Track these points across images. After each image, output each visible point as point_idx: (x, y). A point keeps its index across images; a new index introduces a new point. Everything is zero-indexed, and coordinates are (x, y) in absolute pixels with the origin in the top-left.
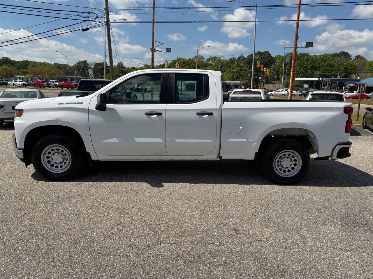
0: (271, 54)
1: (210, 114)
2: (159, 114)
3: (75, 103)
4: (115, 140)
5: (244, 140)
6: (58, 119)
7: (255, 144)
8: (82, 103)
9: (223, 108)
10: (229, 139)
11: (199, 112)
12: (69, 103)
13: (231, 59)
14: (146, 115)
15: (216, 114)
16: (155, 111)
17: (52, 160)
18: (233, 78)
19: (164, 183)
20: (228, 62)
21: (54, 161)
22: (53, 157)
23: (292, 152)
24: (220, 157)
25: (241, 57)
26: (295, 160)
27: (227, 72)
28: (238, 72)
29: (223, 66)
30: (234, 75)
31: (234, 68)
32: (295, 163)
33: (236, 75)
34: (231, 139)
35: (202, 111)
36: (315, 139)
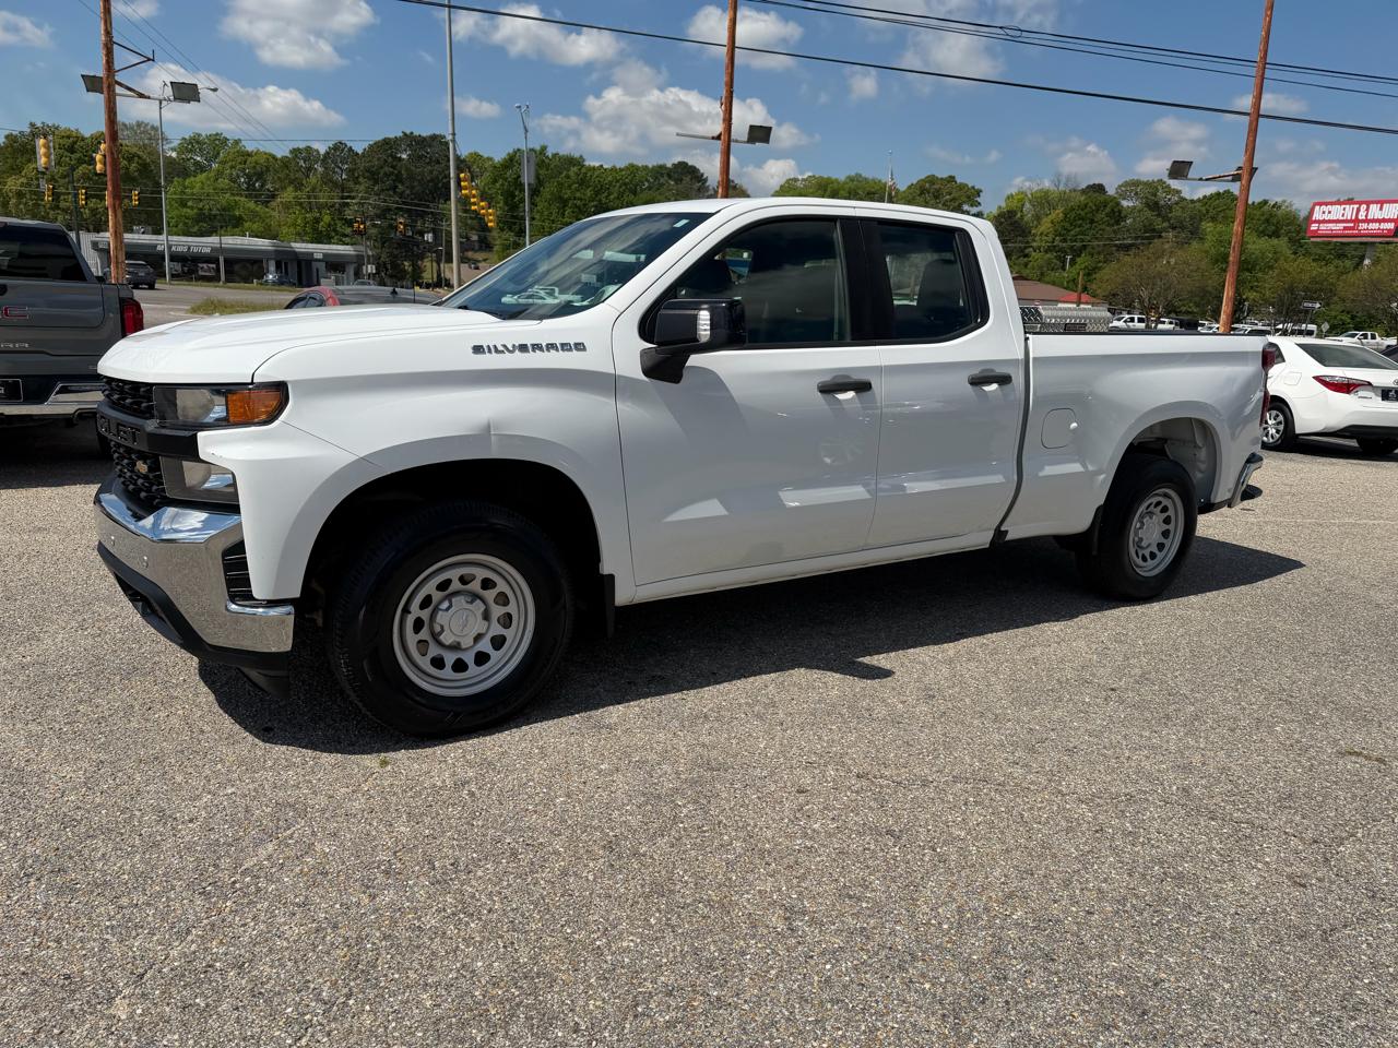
1: (1004, 380)
2: (862, 387)
3: (551, 346)
4: (712, 508)
5: (1076, 467)
6: (488, 428)
7: (1102, 477)
8: (580, 347)
9: (1034, 359)
10: (1042, 469)
11: (976, 371)
12: (523, 348)
13: (296, 151)
14: (821, 391)
15: (1018, 379)
16: (848, 377)
17: (435, 636)
18: (315, 230)
19: (866, 660)
20: (285, 163)
21: (447, 638)
22: (441, 618)
23: (1166, 495)
24: (999, 533)
25: (339, 147)
26: (1167, 521)
27: (287, 206)
28: (332, 206)
29: (260, 176)
30: (317, 220)
31: (313, 190)
32: (1166, 527)
33: (327, 219)
34: (1047, 468)
35: (983, 371)
36: (1204, 449)
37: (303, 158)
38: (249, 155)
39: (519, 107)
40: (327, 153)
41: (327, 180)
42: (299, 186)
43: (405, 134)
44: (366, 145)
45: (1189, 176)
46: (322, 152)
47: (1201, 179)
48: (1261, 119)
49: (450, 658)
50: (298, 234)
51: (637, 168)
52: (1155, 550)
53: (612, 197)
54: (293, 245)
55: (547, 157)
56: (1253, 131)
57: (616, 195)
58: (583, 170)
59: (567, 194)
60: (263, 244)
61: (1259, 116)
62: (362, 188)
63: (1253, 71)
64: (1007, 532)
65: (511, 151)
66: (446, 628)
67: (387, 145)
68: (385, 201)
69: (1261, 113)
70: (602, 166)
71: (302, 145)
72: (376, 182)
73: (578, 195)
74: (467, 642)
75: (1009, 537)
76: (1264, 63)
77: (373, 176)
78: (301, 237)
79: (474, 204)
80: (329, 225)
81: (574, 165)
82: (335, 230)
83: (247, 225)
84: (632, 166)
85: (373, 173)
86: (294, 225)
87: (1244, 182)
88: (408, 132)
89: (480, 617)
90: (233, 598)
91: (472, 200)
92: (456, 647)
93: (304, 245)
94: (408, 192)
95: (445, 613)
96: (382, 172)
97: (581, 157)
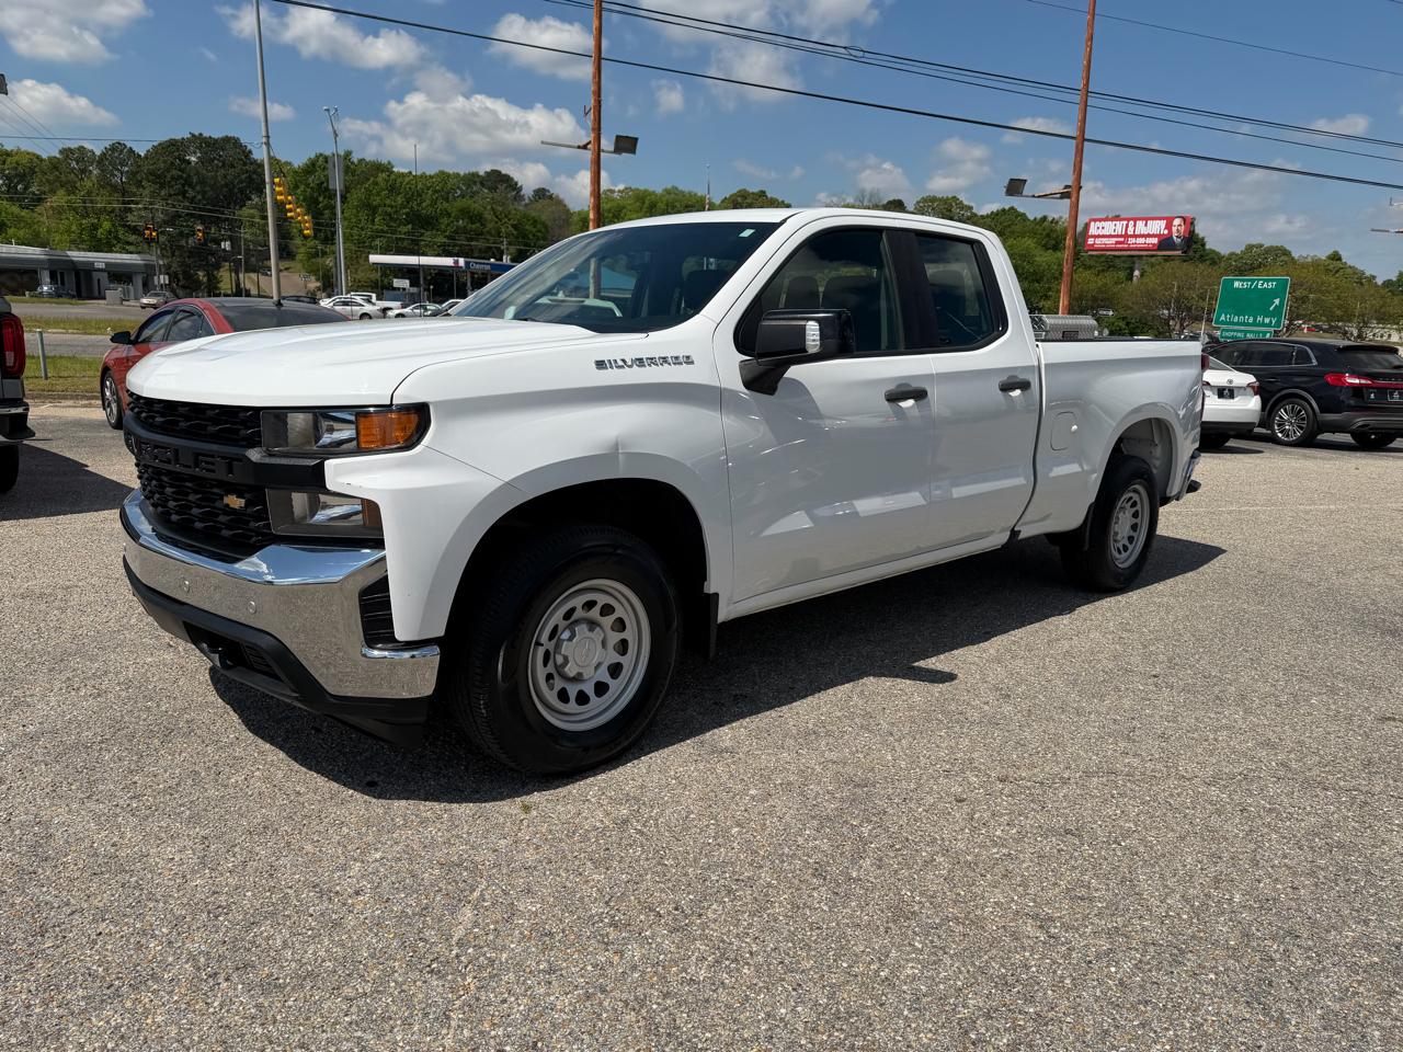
0: (250, 152)
1: (1025, 386)
2: (919, 395)
3: (664, 360)
4: (801, 520)
5: (1075, 468)
6: (616, 446)
9: (1045, 365)
10: (1051, 470)
11: (1002, 378)
12: (640, 362)
13: (67, 152)
14: (888, 400)
15: (1034, 385)
16: (909, 385)
17: (559, 669)
18: (93, 237)
19: (921, 664)
20: (54, 164)
21: (571, 670)
22: (566, 648)
23: (1135, 491)
24: (1014, 533)
25: (117, 148)
26: (1135, 515)
27: (59, 211)
28: (113, 211)
29: (22, 177)
30: (95, 227)
31: (89, 193)
32: (1135, 521)
33: (106, 225)
34: (1055, 469)
35: (1009, 378)
36: (1160, 447)
37: (75, 159)
38: (8, 154)
39: (328, 110)
40: (103, 154)
41: (104, 183)
42: (72, 190)
43: (193, 135)
44: (149, 146)
45: (1024, 193)
46: (98, 153)
47: (1034, 196)
48: (1086, 143)
49: (572, 691)
50: (72, 242)
51: (449, 175)
52: (1127, 543)
53: (424, 204)
54: (69, 253)
55: (353, 163)
56: (1080, 152)
57: (428, 202)
58: (393, 177)
59: (376, 201)
60: (33, 252)
61: (1085, 140)
62: (147, 192)
63: (1078, 99)
64: (1020, 532)
65: (313, 156)
66: (570, 658)
67: (172, 148)
68: (174, 206)
69: (1086, 137)
70: (410, 173)
71: (73, 145)
72: (162, 186)
73: (388, 202)
74: (588, 673)
75: (1021, 536)
76: (1087, 92)
77: (158, 179)
78: (76, 244)
79: (290, 211)
80: (110, 232)
81: (383, 171)
82: (116, 238)
83: (11, 231)
84: (442, 173)
85: (159, 177)
86: (68, 231)
87: (1073, 199)
88: (197, 134)
89: (599, 645)
90: (371, 642)
91: (288, 207)
92: (578, 679)
93: (82, 254)
94: (200, 197)
95: (570, 643)
96: (169, 176)
97: (389, 163)
